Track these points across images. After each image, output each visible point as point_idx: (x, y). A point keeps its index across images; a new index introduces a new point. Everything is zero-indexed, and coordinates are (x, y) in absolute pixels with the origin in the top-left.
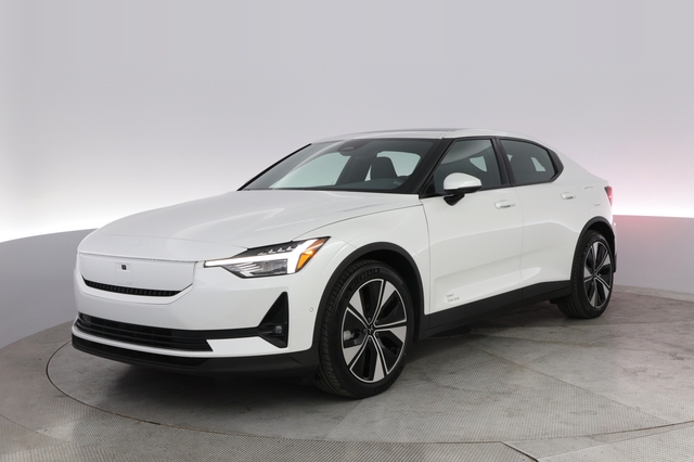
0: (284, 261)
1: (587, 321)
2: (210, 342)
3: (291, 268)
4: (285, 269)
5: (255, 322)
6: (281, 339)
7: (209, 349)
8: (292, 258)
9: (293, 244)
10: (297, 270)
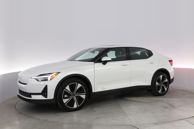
0: (48, 78)
1: (158, 97)
2: (32, 96)
3: (49, 79)
4: (48, 79)
5: (40, 92)
6: (46, 96)
7: (31, 97)
8: (49, 77)
9: (51, 74)
10: (50, 80)
